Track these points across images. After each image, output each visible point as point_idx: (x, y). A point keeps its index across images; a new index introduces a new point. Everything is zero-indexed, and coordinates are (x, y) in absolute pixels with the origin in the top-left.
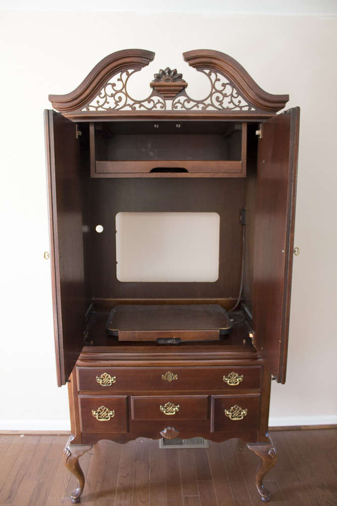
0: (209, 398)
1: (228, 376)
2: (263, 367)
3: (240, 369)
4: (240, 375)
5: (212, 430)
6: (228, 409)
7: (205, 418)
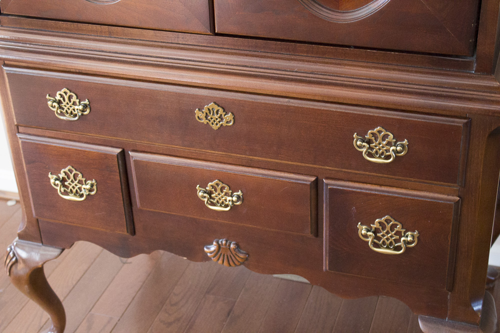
0: (317, 184)
1: (368, 136)
2: (468, 125)
3: (400, 121)
4: (398, 138)
5: (325, 266)
6: (368, 222)
7: (308, 233)
